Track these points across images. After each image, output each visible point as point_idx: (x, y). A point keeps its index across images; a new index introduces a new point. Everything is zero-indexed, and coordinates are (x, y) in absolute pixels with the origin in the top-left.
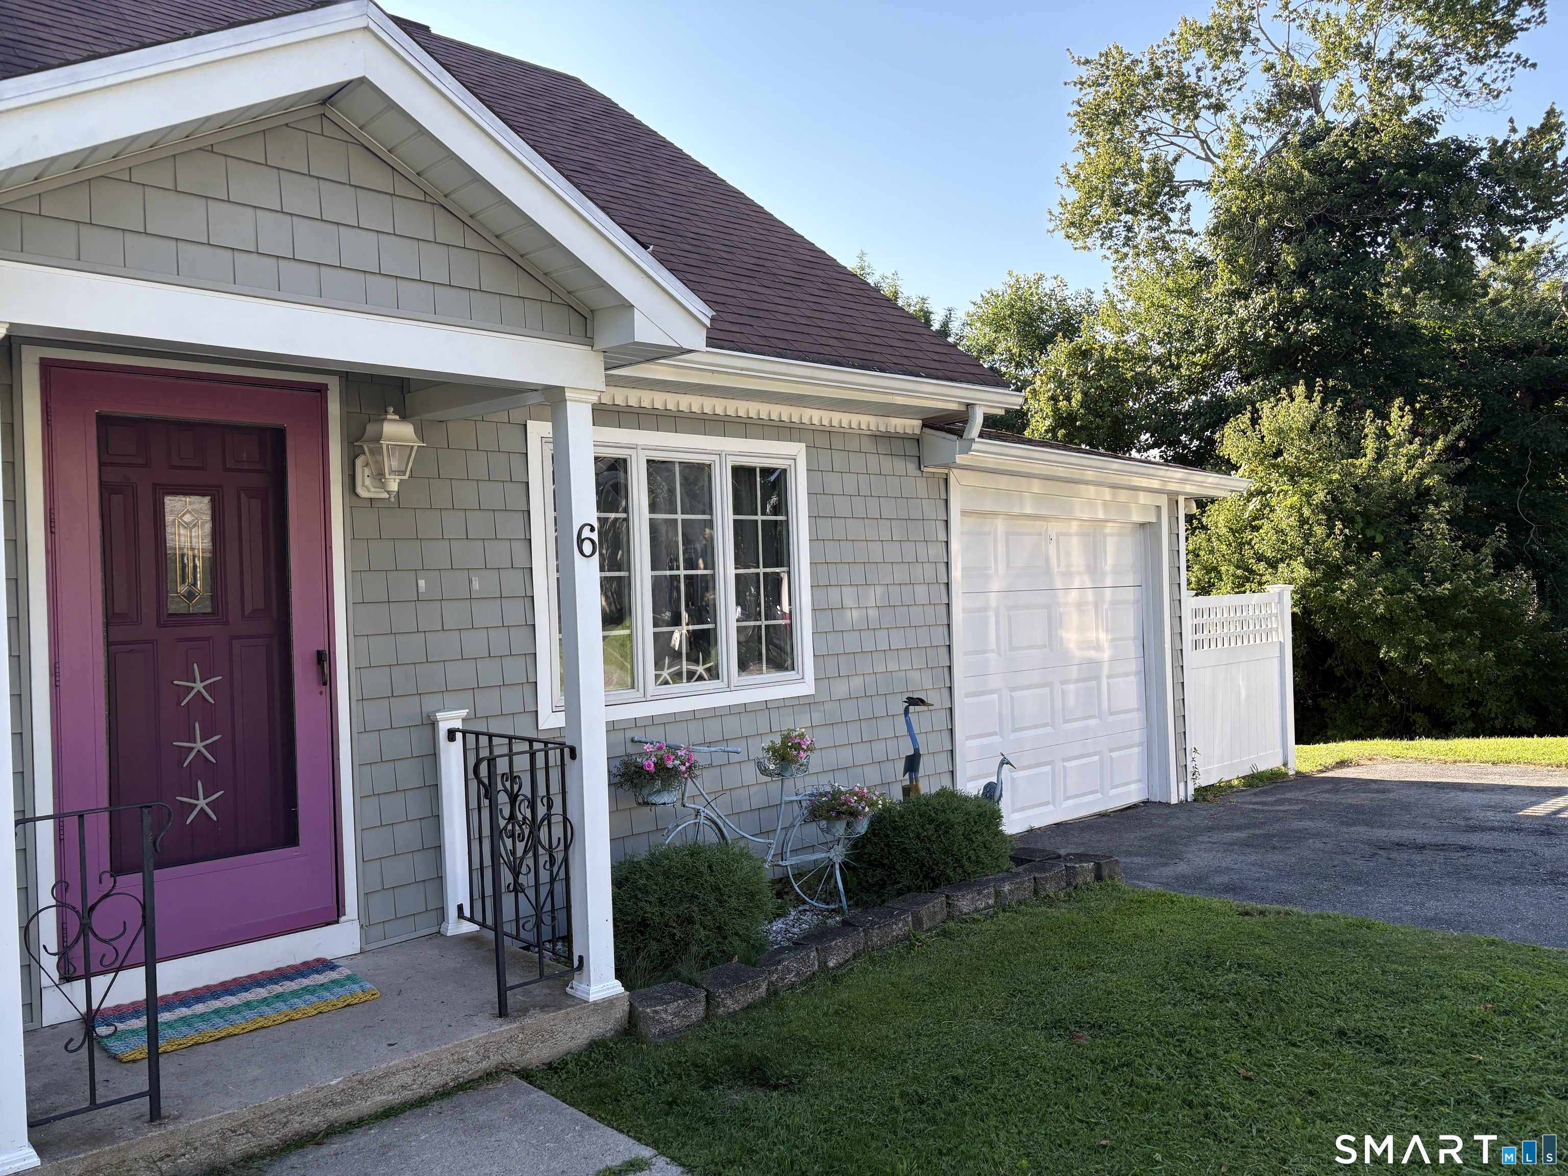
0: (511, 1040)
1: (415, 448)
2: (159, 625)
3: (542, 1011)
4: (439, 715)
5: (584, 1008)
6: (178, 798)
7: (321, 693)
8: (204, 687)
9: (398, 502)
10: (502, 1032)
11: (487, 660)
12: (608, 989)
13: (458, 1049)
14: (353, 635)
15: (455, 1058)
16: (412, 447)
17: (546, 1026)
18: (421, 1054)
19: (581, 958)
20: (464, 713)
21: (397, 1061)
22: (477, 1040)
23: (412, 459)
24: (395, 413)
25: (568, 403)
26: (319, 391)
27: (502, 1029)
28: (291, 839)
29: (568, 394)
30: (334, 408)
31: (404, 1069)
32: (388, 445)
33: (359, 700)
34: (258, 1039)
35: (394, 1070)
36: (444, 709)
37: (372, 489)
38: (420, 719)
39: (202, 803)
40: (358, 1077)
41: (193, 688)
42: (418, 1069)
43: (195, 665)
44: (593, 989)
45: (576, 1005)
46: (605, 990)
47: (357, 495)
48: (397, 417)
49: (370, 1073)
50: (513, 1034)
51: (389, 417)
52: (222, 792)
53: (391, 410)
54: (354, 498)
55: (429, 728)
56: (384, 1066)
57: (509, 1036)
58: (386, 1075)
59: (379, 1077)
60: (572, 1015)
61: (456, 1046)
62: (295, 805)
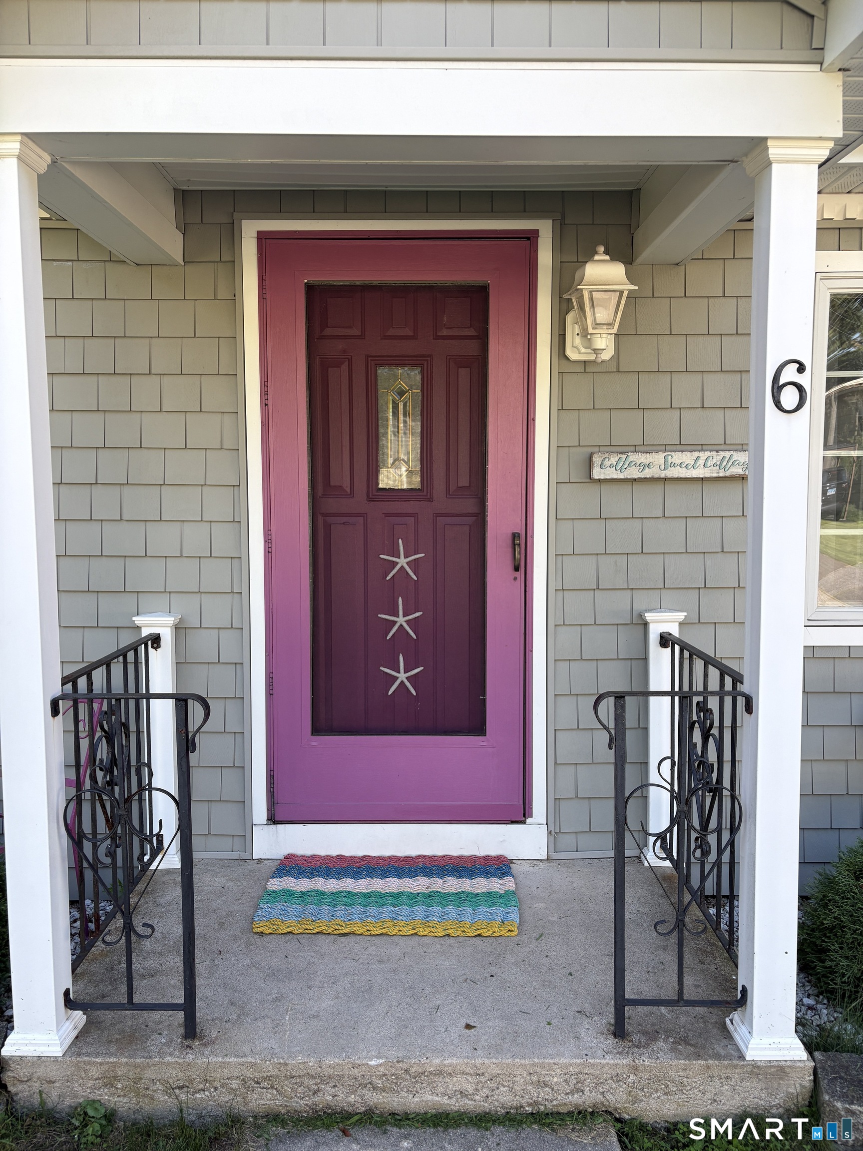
0: (617, 1078)
1: (626, 293)
2: (370, 499)
3: (673, 1050)
4: (649, 616)
5: (736, 1067)
6: (382, 668)
7: (515, 579)
8: (407, 563)
9: (616, 366)
10: (604, 1066)
11: (719, 555)
12: (780, 1049)
13: (538, 1070)
14: (555, 517)
15: (535, 1078)
16: (622, 292)
17: (672, 1073)
18: (486, 1061)
19: (744, 990)
20: (681, 616)
21: (455, 1061)
22: (566, 1066)
23: (621, 307)
24: (606, 252)
25: (775, 166)
26: (528, 239)
27: (604, 1061)
28: (478, 727)
29: (774, 151)
30: (545, 257)
31: (463, 1073)
32: (591, 292)
33: (556, 590)
34: (371, 950)
35: (450, 1070)
36: (659, 608)
37: (583, 350)
38: (629, 617)
39: (402, 676)
40: (405, 1066)
41: (397, 563)
42: (482, 1079)
43: (400, 541)
44: (754, 1042)
45: (725, 1057)
46: (775, 1049)
47: (567, 358)
48: (608, 258)
49: (418, 1065)
50: (619, 1072)
51: (596, 258)
52: (422, 668)
53: (601, 249)
54: (564, 362)
55: (641, 628)
56: (437, 1061)
57: (614, 1073)
58: (439, 1073)
59: (430, 1073)
60: (716, 1072)
61: (535, 1065)
62: (484, 693)
